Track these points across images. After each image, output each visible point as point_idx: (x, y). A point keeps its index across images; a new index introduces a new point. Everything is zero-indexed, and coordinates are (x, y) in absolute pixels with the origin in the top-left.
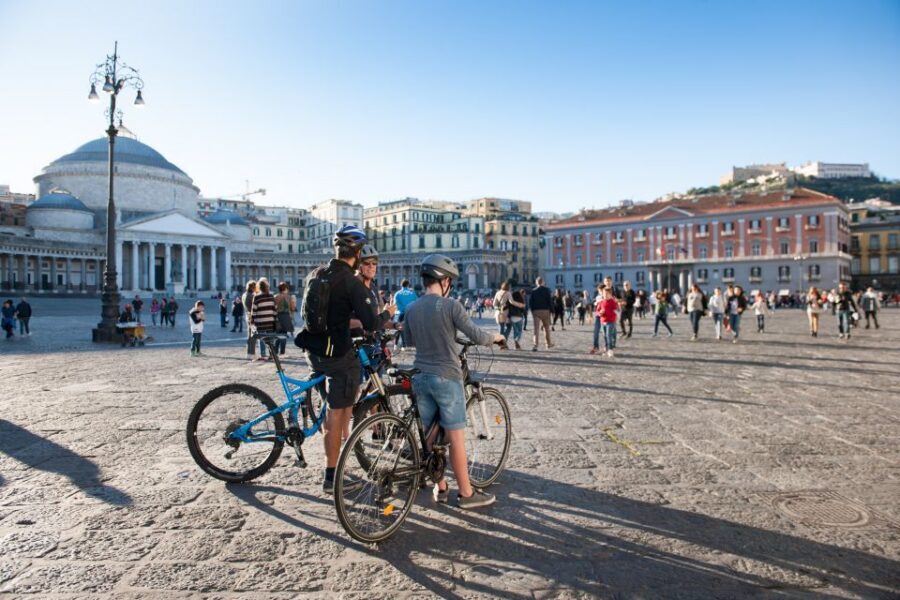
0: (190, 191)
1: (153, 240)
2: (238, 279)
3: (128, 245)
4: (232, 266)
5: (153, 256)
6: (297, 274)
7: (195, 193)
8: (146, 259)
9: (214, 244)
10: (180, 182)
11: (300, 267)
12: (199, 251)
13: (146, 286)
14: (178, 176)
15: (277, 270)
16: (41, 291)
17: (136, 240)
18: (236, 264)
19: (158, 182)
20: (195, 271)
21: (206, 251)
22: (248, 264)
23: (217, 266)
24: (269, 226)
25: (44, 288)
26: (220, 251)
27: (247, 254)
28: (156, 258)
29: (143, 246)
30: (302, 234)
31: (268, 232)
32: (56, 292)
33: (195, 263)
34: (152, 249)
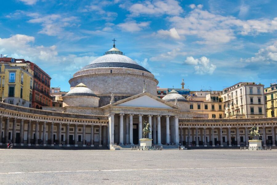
0: (153, 82)
1: (131, 113)
2: (183, 137)
3: (117, 117)
4: (179, 128)
5: (131, 123)
6: (221, 133)
7: (156, 83)
8: (128, 125)
9: (168, 114)
10: (147, 77)
11: (224, 128)
12: (159, 119)
13: (127, 142)
14: (145, 73)
15: (208, 130)
16: (68, 146)
17: (122, 113)
18: (182, 127)
19: (134, 77)
20: (157, 132)
21: (163, 118)
22: (189, 127)
23: (170, 129)
24: (199, 103)
25: (70, 144)
26: (172, 118)
27: (188, 121)
28: (134, 124)
29: (126, 116)
30: (220, 107)
31: (199, 107)
32: (76, 146)
33: (157, 126)
34: (131, 118)
